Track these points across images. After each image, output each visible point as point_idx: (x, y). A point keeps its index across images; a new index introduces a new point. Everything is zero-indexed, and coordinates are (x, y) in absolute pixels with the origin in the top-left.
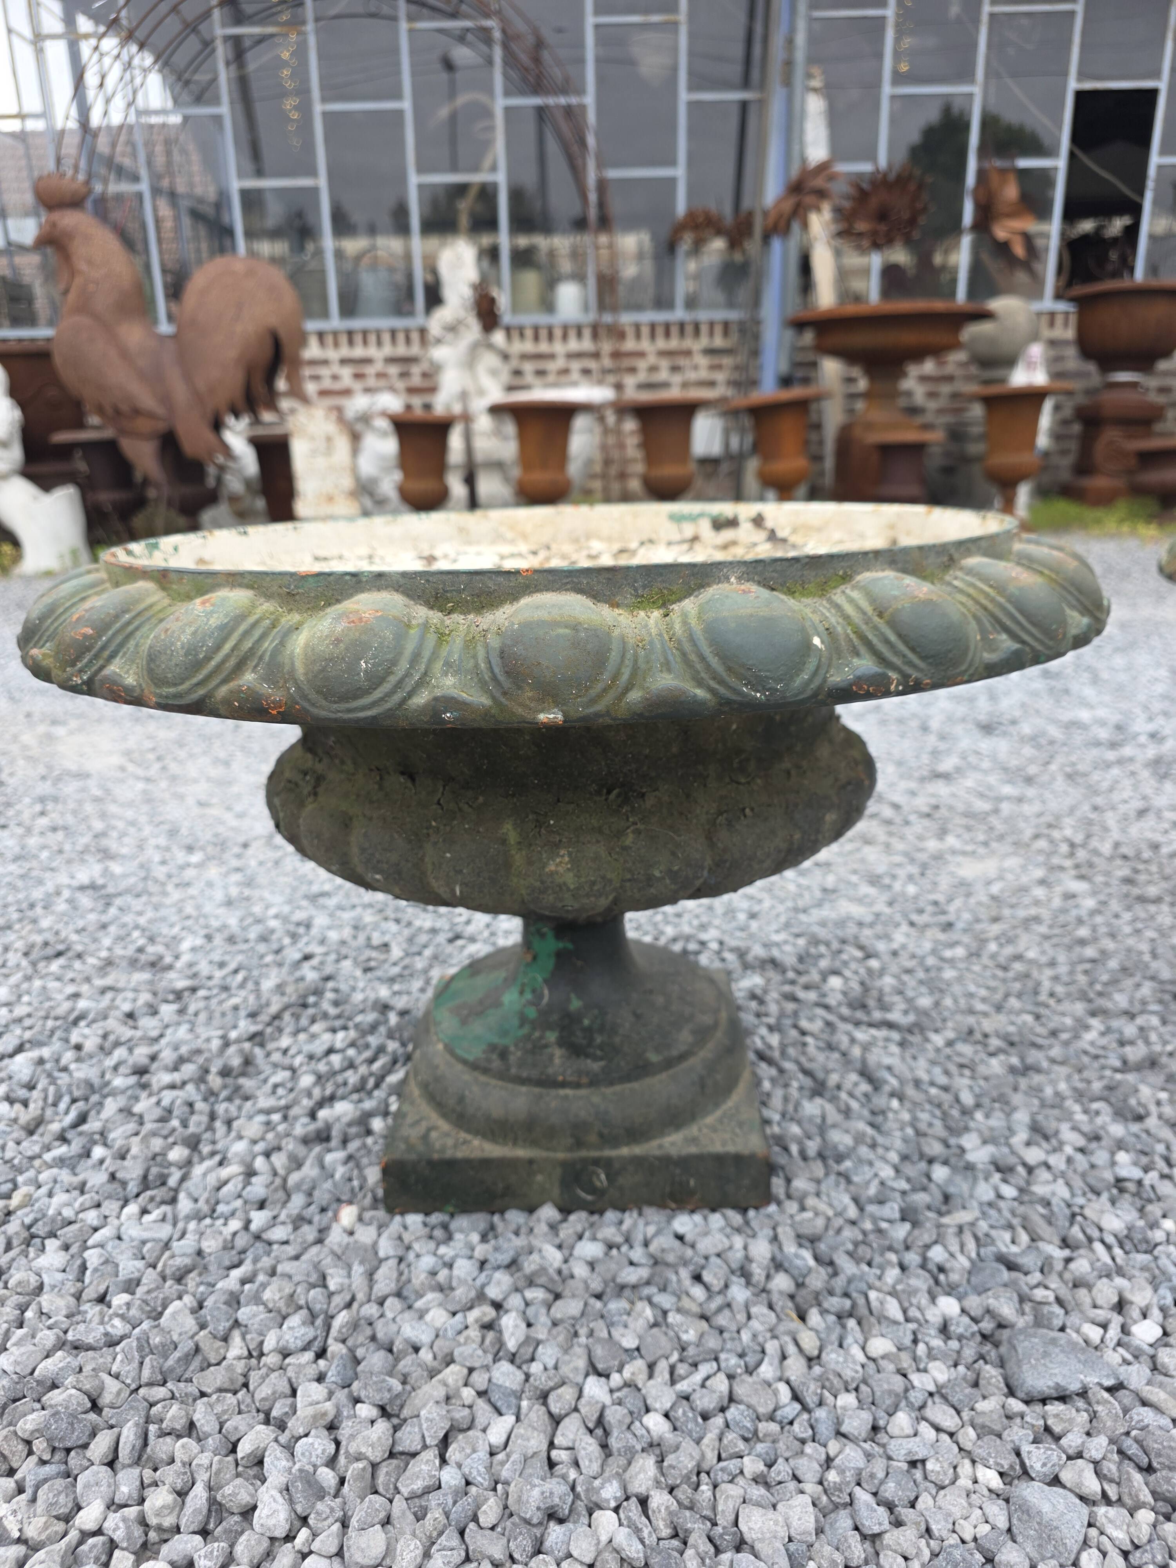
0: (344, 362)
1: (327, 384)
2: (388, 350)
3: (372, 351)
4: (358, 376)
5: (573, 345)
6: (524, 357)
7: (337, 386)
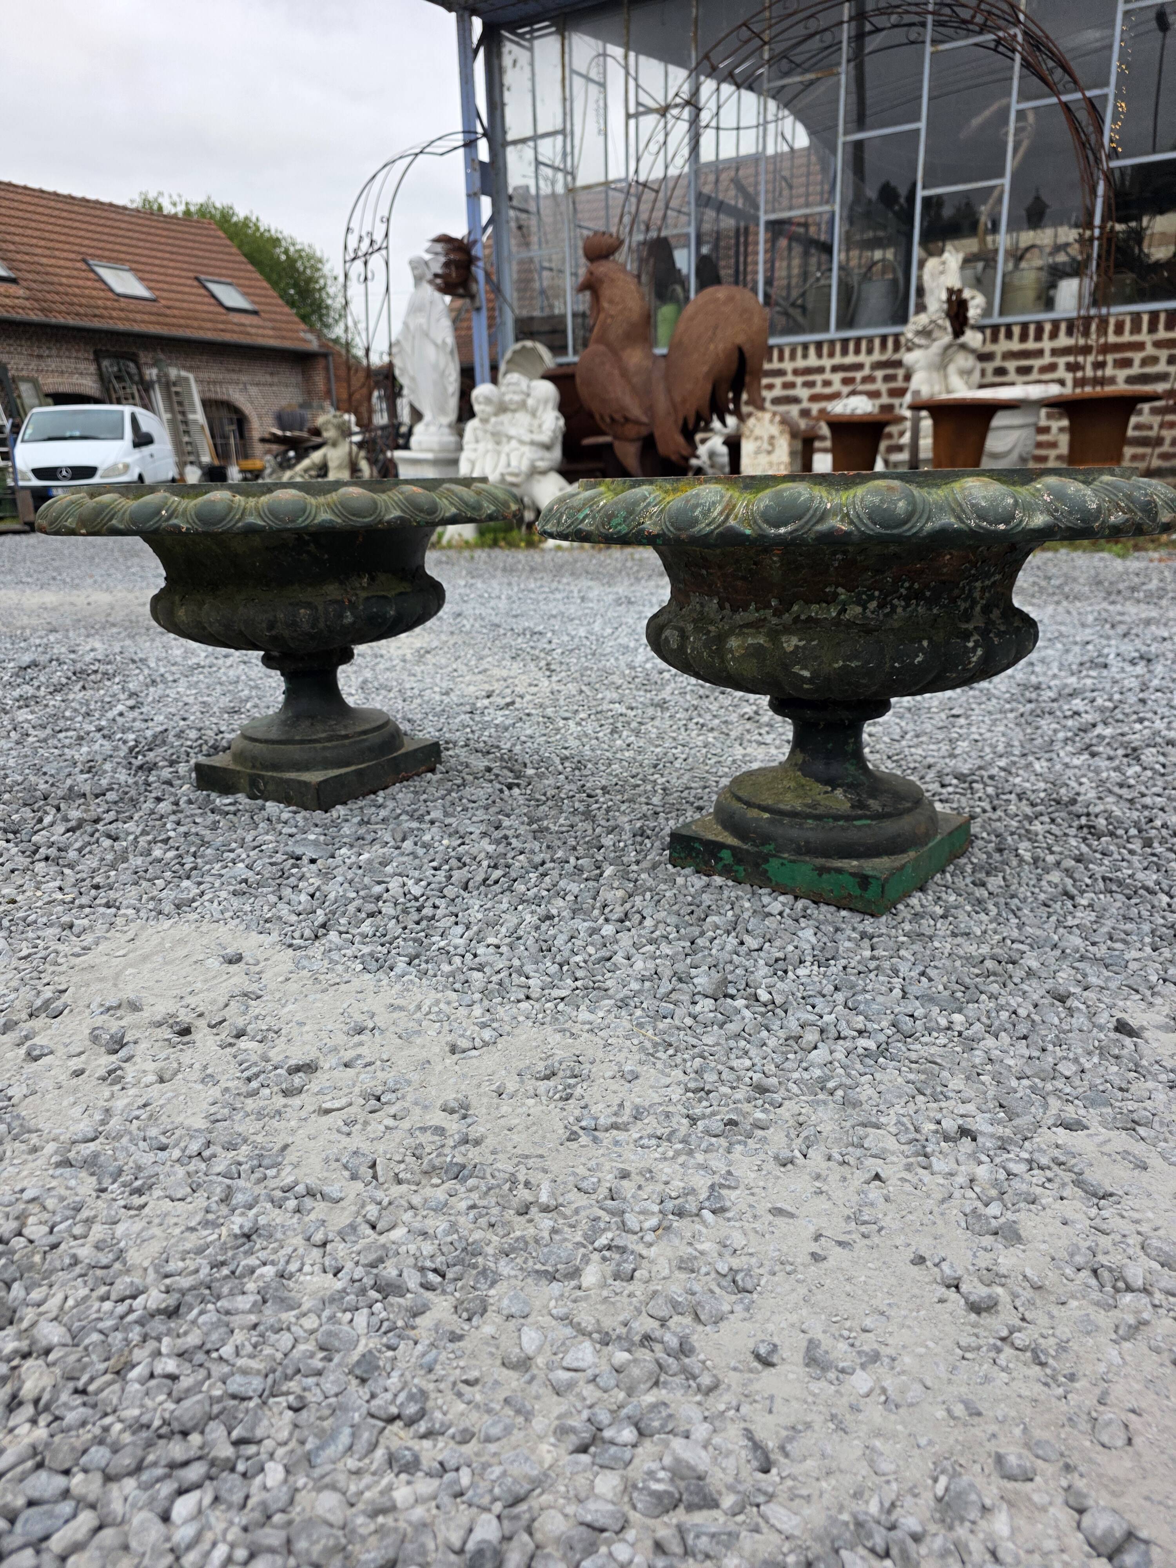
0: (835, 369)
1: (819, 389)
2: (877, 356)
3: (862, 358)
4: (846, 381)
5: (1064, 341)
6: (1010, 355)
7: (828, 391)
